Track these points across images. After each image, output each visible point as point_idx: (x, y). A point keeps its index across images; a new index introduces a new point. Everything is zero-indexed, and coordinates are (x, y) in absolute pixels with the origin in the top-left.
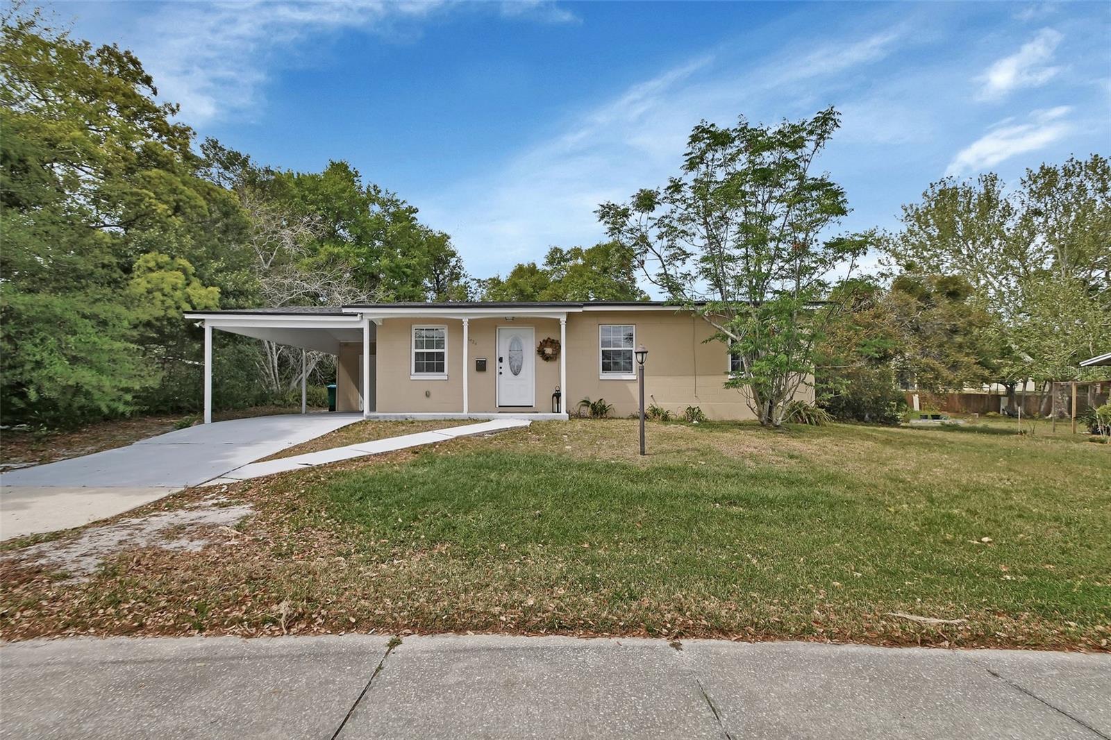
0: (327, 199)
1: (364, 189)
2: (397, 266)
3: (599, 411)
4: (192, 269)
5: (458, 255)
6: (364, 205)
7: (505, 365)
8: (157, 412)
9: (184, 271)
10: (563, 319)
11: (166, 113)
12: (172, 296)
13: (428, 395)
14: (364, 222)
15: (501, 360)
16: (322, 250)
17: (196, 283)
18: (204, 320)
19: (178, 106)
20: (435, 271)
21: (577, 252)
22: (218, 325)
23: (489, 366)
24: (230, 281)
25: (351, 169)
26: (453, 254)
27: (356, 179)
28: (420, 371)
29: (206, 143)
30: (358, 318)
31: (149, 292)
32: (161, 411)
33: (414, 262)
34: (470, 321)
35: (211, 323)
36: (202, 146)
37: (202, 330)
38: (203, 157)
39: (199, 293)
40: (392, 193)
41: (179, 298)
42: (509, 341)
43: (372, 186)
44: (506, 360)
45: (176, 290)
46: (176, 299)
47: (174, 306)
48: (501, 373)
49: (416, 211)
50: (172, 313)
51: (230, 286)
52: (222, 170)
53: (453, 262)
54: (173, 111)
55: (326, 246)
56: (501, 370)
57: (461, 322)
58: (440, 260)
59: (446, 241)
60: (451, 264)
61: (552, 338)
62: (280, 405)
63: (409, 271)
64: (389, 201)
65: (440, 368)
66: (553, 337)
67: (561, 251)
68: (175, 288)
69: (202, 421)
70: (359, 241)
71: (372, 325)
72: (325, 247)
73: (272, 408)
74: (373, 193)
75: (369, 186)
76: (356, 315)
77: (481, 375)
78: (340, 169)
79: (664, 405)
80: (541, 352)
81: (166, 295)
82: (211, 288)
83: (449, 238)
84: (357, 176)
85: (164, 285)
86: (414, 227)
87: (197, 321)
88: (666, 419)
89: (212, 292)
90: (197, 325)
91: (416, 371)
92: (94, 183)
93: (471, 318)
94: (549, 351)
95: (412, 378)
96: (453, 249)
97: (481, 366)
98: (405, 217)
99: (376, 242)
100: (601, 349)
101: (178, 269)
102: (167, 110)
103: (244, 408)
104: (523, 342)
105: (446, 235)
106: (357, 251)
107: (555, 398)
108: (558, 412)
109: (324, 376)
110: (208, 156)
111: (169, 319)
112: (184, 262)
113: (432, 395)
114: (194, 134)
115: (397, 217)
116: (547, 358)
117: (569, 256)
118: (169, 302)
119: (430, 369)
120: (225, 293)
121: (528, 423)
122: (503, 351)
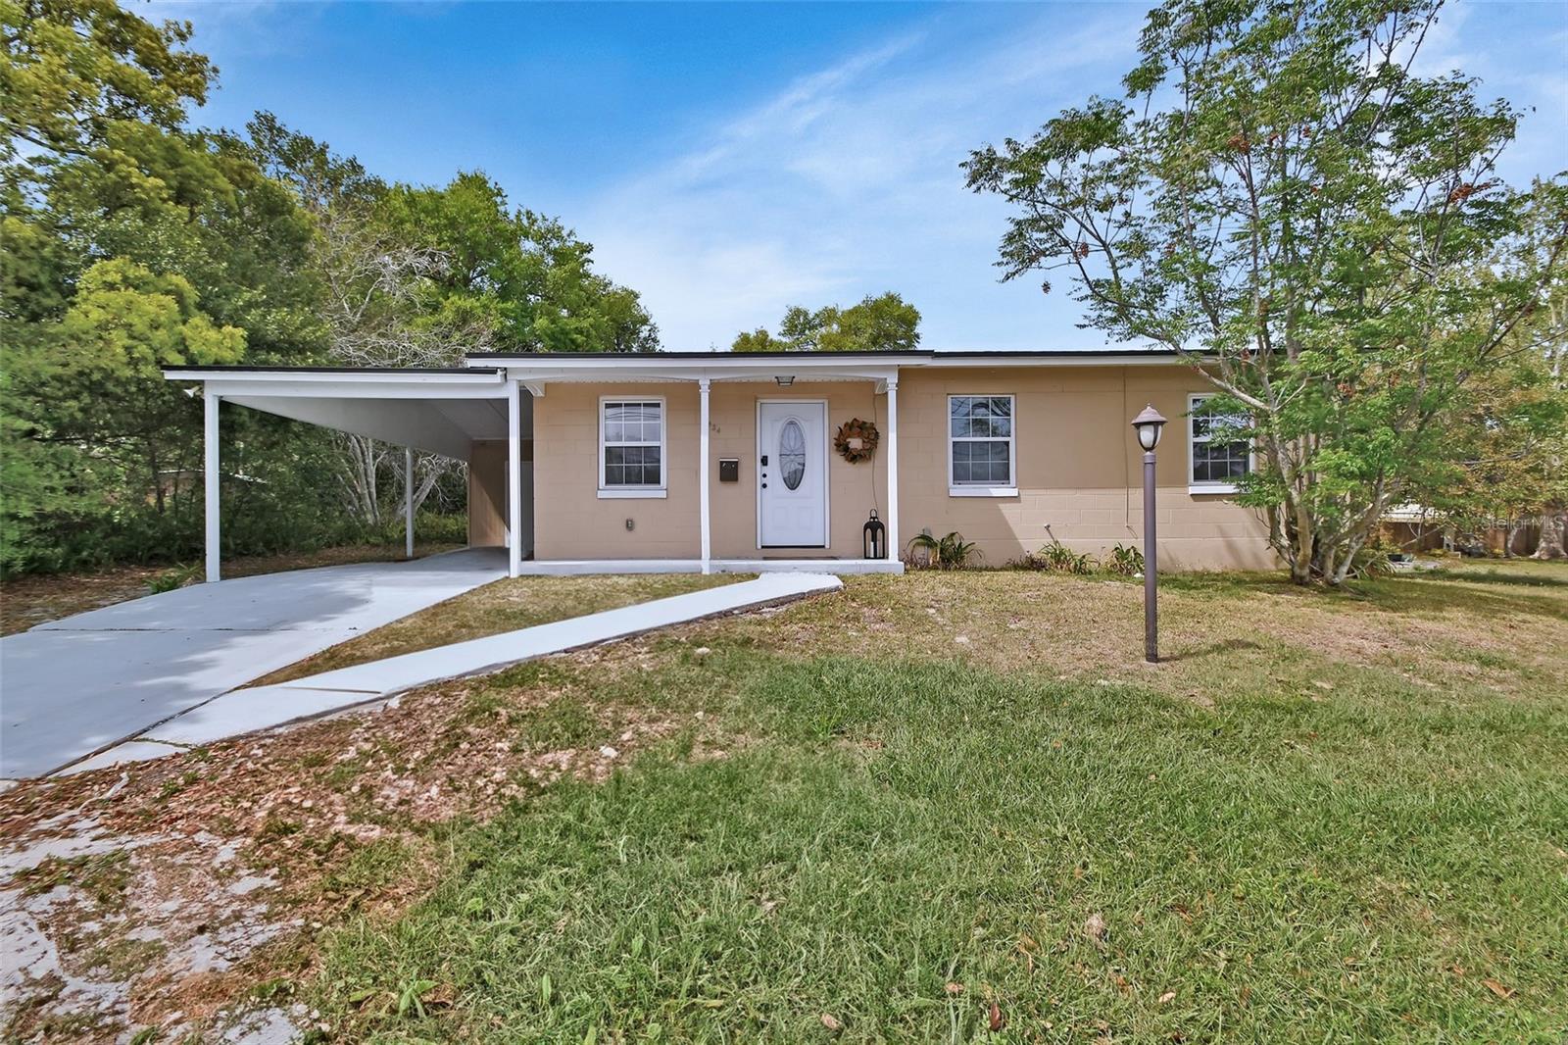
0: (452, 223)
1: (512, 216)
2: (563, 332)
3: (951, 556)
4: (192, 294)
5: (652, 321)
6: (511, 239)
7: (774, 473)
8: (151, 558)
9: (180, 299)
10: (892, 379)
11: (169, 40)
12: (148, 339)
13: (630, 525)
14: (511, 260)
15: (764, 461)
16: (447, 304)
17: (199, 320)
18: (203, 381)
19: (189, 27)
20: (619, 345)
21: (829, 315)
22: (233, 395)
23: (743, 473)
24: (275, 322)
25: (491, 185)
26: (645, 321)
27: (499, 200)
28: (615, 483)
29: (256, 121)
30: (497, 378)
31: (103, 326)
32: (156, 555)
33: (585, 324)
34: (714, 386)
35: (217, 388)
36: (250, 126)
37: (198, 403)
38: (252, 144)
39: (202, 334)
40: (551, 219)
41: (163, 344)
42: (780, 425)
43: (523, 211)
44: (774, 461)
45: (157, 328)
46: (156, 344)
47: (152, 358)
48: (765, 486)
49: (589, 249)
50: (148, 371)
51: (272, 331)
52: (283, 169)
53: (644, 331)
54: (182, 37)
55: (454, 298)
56: (765, 480)
57: (696, 385)
58: (625, 329)
59: (632, 302)
60: (642, 335)
61: (861, 419)
62: (378, 545)
63: (580, 339)
64: (549, 231)
65: (653, 478)
66: (866, 416)
67: (806, 314)
68: (155, 326)
69: (200, 578)
70: (504, 294)
71: (526, 396)
72: (452, 299)
73: (365, 551)
74: (525, 222)
75: (519, 212)
76: (493, 371)
77: (729, 489)
78: (474, 183)
79: (1075, 545)
80: (841, 447)
81: (134, 338)
82: (228, 329)
83: (637, 296)
84: (499, 194)
85: (134, 319)
86: (587, 275)
87: (190, 384)
88: (1080, 570)
89: (232, 336)
90: (190, 393)
91: (607, 482)
92: (48, 162)
93: (716, 377)
94: (856, 443)
95: (601, 494)
96: (644, 312)
97: (728, 472)
98: (573, 257)
99: (531, 297)
100: (951, 440)
101: (168, 293)
102: (171, 34)
103: (314, 550)
104: (805, 426)
105: (632, 292)
106: (501, 305)
107: (869, 530)
108: (883, 558)
109: (451, 498)
110: (260, 143)
111: (140, 382)
112: (180, 281)
113: (638, 527)
114: (215, 70)
115: (561, 257)
116: (853, 457)
117: (817, 321)
118: (142, 349)
119: (633, 478)
120: (256, 342)
121: (835, 582)
122: (769, 442)
